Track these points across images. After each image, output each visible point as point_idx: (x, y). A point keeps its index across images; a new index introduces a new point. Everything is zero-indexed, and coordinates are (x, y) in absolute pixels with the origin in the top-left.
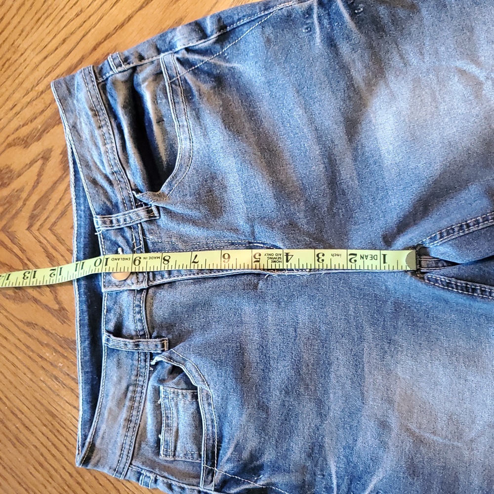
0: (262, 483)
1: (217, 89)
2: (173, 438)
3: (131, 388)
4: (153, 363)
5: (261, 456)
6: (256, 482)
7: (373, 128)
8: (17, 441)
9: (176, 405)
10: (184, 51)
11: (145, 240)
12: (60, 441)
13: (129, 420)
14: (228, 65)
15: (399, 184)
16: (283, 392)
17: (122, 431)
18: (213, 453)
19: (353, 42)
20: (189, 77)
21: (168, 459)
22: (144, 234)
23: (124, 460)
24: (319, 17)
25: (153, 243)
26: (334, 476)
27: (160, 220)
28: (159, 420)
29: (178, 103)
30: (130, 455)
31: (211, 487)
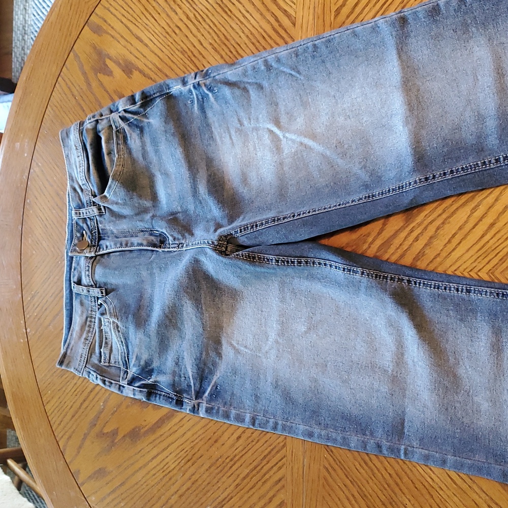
0: (152, 381)
1: (140, 135)
2: (109, 352)
3: (89, 319)
4: (99, 304)
5: (151, 363)
10: (123, 112)
11: (98, 227)
13: (86, 339)
14: (147, 121)
17: (81, 346)
18: (126, 361)
20: (126, 128)
21: (106, 364)
22: (97, 223)
23: (82, 364)
24: (196, 95)
25: (102, 229)
26: (191, 378)
27: (106, 215)
28: (101, 339)
29: (119, 144)
30: (85, 361)
31: (126, 382)
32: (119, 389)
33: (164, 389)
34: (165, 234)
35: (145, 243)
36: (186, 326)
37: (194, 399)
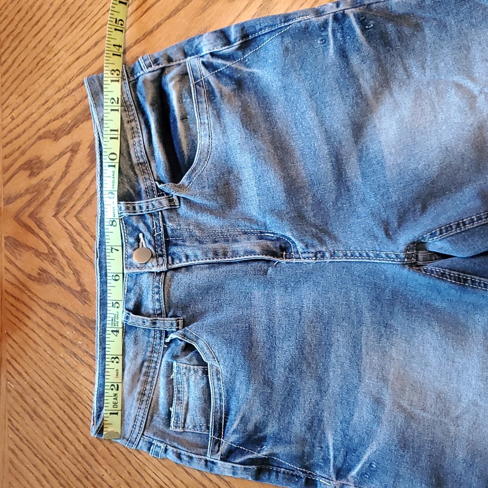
0: (264, 453)
1: (237, 91)
2: (184, 411)
3: (146, 364)
4: (168, 340)
5: (264, 428)
6: (259, 452)
7: (377, 132)
8: (34, 414)
9: (188, 380)
10: (209, 56)
11: (165, 227)
12: (76, 414)
13: (142, 394)
14: (248, 70)
15: (399, 182)
16: (287, 370)
17: (136, 404)
18: (220, 424)
19: (363, 54)
20: (212, 80)
21: (178, 430)
22: (164, 221)
23: (137, 431)
24: (333, 31)
25: (172, 230)
26: (331, 448)
27: (180, 209)
28: (171, 394)
29: (201, 102)
30: (143, 426)
31: (218, 456)
32: (206, 465)
33: (285, 464)
34: (289, 239)
35: (258, 250)
36: (331, 374)
37: (334, 479)
